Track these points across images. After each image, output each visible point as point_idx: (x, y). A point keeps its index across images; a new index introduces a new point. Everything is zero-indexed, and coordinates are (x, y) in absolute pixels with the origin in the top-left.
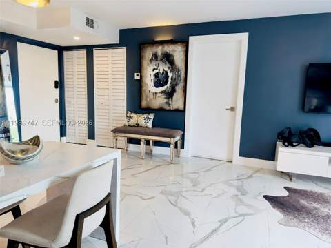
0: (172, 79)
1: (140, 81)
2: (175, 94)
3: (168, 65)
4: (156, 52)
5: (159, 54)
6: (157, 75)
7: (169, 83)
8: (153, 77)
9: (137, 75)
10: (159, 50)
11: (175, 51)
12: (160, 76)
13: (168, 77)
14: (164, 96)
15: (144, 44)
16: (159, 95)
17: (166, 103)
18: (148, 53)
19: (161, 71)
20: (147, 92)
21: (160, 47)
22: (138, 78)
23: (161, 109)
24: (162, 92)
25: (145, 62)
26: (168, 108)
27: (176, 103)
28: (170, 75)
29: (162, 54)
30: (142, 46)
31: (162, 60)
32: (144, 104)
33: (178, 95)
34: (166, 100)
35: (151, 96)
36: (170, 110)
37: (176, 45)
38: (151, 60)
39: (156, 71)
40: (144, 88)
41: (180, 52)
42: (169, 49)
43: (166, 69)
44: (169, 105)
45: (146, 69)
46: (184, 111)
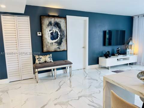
0: (60, 35)
1: (42, 37)
2: (62, 43)
3: (58, 29)
4: (51, 21)
5: (53, 22)
6: (52, 34)
7: (59, 38)
8: (50, 35)
9: (39, 33)
10: (53, 20)
11: (61, 22)
12: (54, 34)
13: (58, 34)
14: (57, 44)
15: (43, 16)
16: (54, 44)
17: (58, 48)
18: (46, 21)
19: (54, 31)
20: (47, 43)
21: (53, 19)
22: (40, 35)
23: (55, 51)
24: (55, 42)
25: (44, 26)
26: (59, 50)
27: (63, 47)
28: (59, 33)
29: (54, 22)
30: (42, 17)
31: (54, 26)
32: (45, 49)
33: (63, 44)
34: (58, 46)
35: (49, 45)
36: (60, 51)
37: (61, 19)
38: (48, 25)
39: (51, 31)
40: (44, 41)
41: (63, 22)
42: (58, 20)
43: (57, 30)
44: (59, 48)
45: (45, 30)
46: (67, 51)
